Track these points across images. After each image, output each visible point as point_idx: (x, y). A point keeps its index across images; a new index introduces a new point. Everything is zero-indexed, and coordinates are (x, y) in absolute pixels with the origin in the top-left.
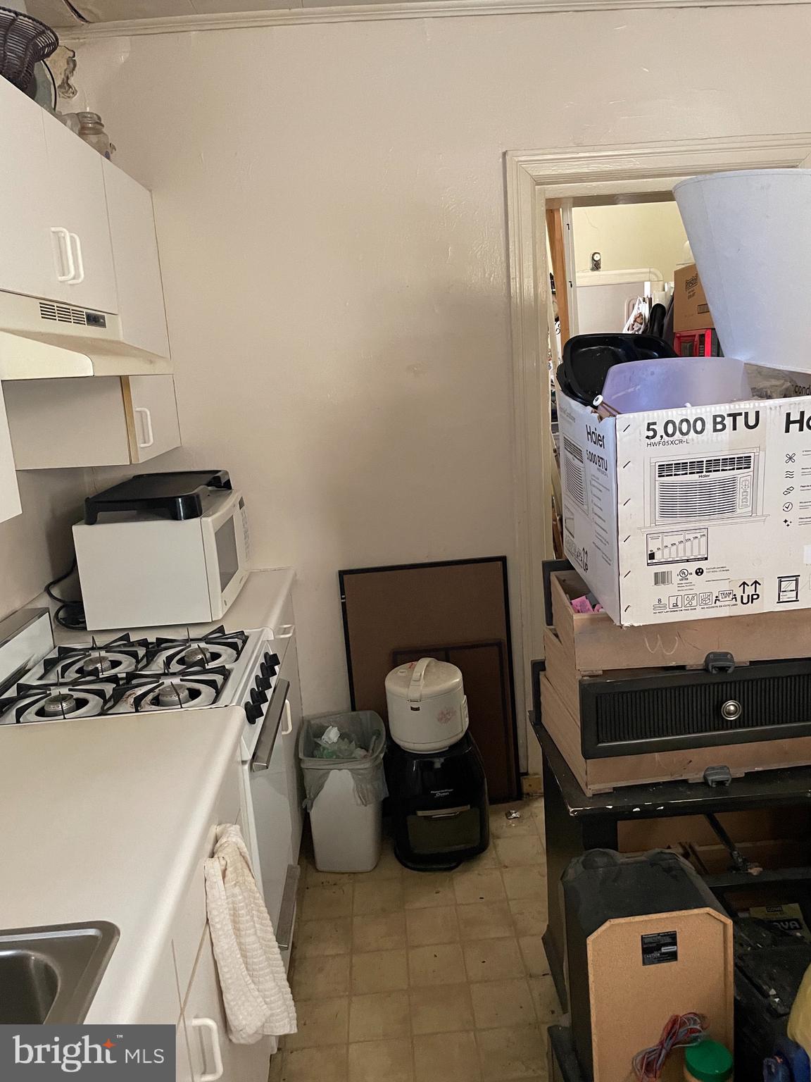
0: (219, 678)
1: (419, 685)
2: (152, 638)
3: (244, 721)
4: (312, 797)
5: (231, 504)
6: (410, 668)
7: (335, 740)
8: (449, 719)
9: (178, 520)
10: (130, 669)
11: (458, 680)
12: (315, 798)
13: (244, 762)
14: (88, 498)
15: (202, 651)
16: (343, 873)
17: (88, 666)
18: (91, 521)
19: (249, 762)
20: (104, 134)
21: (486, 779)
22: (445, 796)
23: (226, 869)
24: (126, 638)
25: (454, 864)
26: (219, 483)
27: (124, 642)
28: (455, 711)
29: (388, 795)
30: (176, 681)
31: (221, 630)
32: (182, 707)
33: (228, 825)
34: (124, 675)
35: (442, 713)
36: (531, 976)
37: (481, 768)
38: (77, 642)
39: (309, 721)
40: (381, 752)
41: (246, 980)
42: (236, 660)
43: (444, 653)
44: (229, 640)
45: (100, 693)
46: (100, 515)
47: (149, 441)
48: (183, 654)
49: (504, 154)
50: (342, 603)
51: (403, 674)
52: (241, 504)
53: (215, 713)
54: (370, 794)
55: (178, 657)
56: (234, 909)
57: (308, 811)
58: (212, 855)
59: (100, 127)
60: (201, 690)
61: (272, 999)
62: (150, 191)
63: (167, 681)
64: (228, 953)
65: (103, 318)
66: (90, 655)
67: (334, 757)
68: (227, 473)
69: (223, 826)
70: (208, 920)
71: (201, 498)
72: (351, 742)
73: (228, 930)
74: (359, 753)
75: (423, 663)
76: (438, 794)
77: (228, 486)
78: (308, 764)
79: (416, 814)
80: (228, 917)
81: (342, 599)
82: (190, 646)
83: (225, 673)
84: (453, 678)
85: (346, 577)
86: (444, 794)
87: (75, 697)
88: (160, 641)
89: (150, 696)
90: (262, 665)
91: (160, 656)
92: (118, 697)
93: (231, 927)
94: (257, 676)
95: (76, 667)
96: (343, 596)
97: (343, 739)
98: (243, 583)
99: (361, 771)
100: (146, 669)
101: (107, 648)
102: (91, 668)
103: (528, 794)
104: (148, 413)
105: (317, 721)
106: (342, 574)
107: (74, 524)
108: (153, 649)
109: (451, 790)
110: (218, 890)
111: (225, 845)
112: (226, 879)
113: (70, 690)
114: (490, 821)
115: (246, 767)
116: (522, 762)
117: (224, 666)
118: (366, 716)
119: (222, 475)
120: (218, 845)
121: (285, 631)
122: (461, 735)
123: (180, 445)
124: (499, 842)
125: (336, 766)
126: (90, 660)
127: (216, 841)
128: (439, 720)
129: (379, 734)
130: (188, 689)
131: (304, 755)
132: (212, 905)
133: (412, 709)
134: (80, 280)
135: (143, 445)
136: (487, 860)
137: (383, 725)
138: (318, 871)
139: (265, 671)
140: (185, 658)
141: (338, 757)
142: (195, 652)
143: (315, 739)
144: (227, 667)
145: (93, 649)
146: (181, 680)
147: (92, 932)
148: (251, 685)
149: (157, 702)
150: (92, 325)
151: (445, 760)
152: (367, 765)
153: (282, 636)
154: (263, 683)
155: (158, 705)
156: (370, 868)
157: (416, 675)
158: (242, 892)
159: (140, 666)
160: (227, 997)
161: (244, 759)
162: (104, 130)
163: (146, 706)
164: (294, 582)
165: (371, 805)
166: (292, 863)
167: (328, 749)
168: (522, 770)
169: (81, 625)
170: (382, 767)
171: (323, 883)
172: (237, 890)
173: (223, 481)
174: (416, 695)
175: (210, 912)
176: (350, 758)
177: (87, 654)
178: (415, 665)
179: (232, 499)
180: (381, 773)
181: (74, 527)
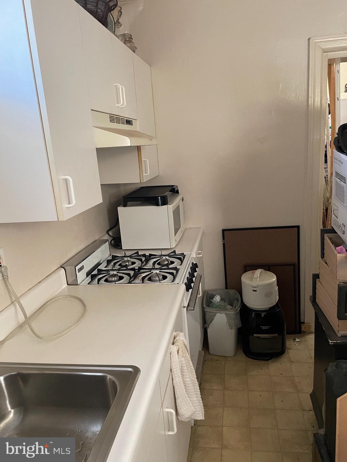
0: (174, 272)
1: (257, 281)
2: (147, 254)
3: (185, 291)
4: (209, 323)
5: (179, 200)
6: (252, 273)
7: (219, 301)
8: (270, 296)
9: (158, 206)
10: (140, 265)
11: (274, 280)
12: (210, 324)
13: (184, 307)
14: (124, 196)
15: (167, 260)
16: (221, 356)
17: (123, 264)
18: (125, 206)
19: (186, 307)
20: (133, 43)
21: (285, 323)
22: (267, 329)
23: (179, 350)
24: (137, 253)
25: (269, 358)
26: (174, 191)
27: (136, 255)
28: (273, 293)
29: (241, 326)
30: (158, 271)
31: (174, 252)
32: (160, 283)
33: (179, 332)
34: (137, 268)
35: (267, 293)
36: (304, 410)
37: (283, 318)
38: (119, 254)
39: (207, 292)
40: (239, 308)
41: (186, 396)
42: (181, 265)
43: (268, 267)
44: (178, 256)
45: (129, 275)
46: (129, 203)
47: (148, 173)
48: (159, 261)
49: (309, 39)
50: (223, 243)
51: (249, 275)
52: (183, 200)
53: (173, 286)
54: (233, 325)
55: (158, 262)
56: (182, 366)
57: (207, 329)
58: (173, 344)
59: (131, 39)
60: (167, 276)
61: (196, 405)
62: (150, 66)
63: (155, 272)
64: (179, 384)
65: (132, 121)
66: (124, 259)
67: (218, 308)
68: (177, 187)
69: (177, 332)
70: (171, 369)
71: (168, 196)
72: (225, 302)
73: (179, 375)
74: (229, 307)
75: (258, 272)
76: (264, 328)
77: (177, 192)
78: (207, 309)
79: (253, 335)
80: (179, 369)
81: (223, 241)
82: (162, 258)
83: (177, 270)
84: (272, 278)
85: (225, 232)
86: (266, 328)
87: (119, 275)
88: (151, 255)
89: (147, 277)
90: (191, 267)
91: (150, 261)
92: (135, 276)
93: (180, 374)
94: (189, 272)
95: (119, 263)
96: (224, 240)
97: (222, 301)
98: (182, 233)
99: (230, 315)
100: (146, 266)
101: (130, 257)
102: (124, 264)
103: (304, 332)
104: (148, 161)
105: (211, 292)
106: (224, 231)
107: (119, 206)
108: (148, 258)
109: (270, 327)
110: (176, 358)
111: (179, 340)
112: (179, 354)
113: (117, 272)
114: (286, 342)
115: (185, 309)
116: (302, 317)
117: (177, 267)
118: (232, 292)
119: (176, 187)
120: (175, 340)
121: (199, 254)
122: (275, 304)
123: (159, 175)
124: (290, 351)
125: (220, 312)
126: (124, 261)
127: (175, 338)
128: (265, 296)
129: (238, 300)
130: (162, 275)
131: (206, 306)
132: (173, 364)
133: (253, 290)
134: (124, 106)
135: (145, 175)
136: (284, 359)
137: (239, 296)
138: (210, 354)
139: (192, 270)
140: (160, 263)
141: (220, 308)
142: (164, 261)
143: (210, 300)
144: (178, 267)
145: (125, 256)
146: (160, 271)
147: (130, 369)
148: (187, 276)
149: (150, 279)
150: (128, 124)
151: (266, 314)
152: (232, 313)
153: (198, 256)
154: (192, 275)
155: (150, 281)
156: (232, 355)
157: (255, 276)
158: (185, 360)
159: (143, 265)
160: (178, 401)
161: (185, 306)
162: (133, 41)
163: (146, 281)
164: (203, 234)
165: (234, 330)
166: (200, 350)
167: (215, 304)
168: (302, 321)
169: (120, 247)
170: (239, 314)
171: (212, 359)
172: (183, 359)
173: (176, 190)
174: (256, 285)
175: (172, 367)
176: (225, 309)
177: (123, 258)
178: (255, 272)
179: (179, 198)
180: (238, 316)
181: (118, 208)
